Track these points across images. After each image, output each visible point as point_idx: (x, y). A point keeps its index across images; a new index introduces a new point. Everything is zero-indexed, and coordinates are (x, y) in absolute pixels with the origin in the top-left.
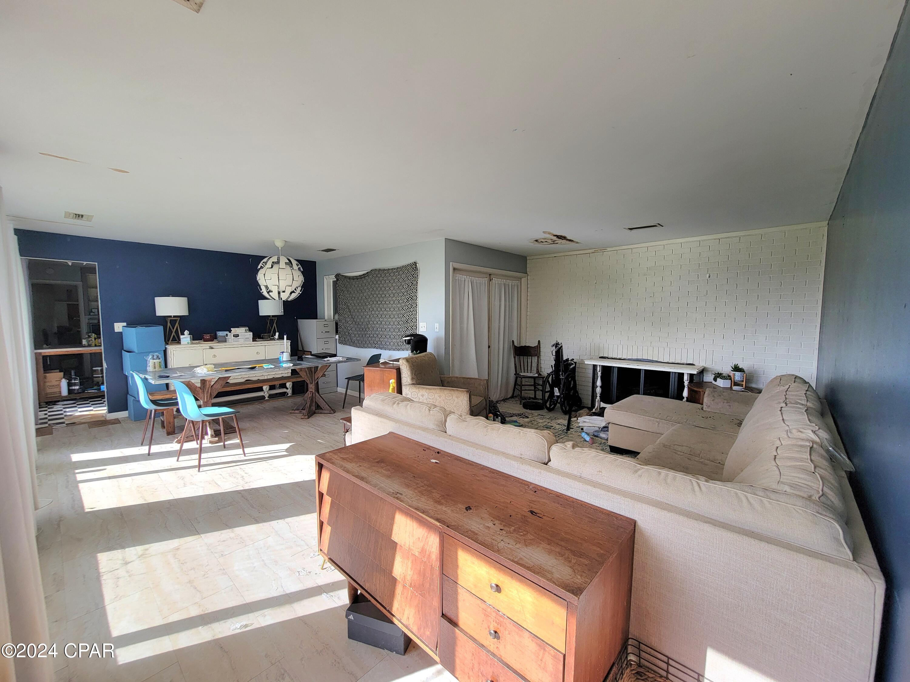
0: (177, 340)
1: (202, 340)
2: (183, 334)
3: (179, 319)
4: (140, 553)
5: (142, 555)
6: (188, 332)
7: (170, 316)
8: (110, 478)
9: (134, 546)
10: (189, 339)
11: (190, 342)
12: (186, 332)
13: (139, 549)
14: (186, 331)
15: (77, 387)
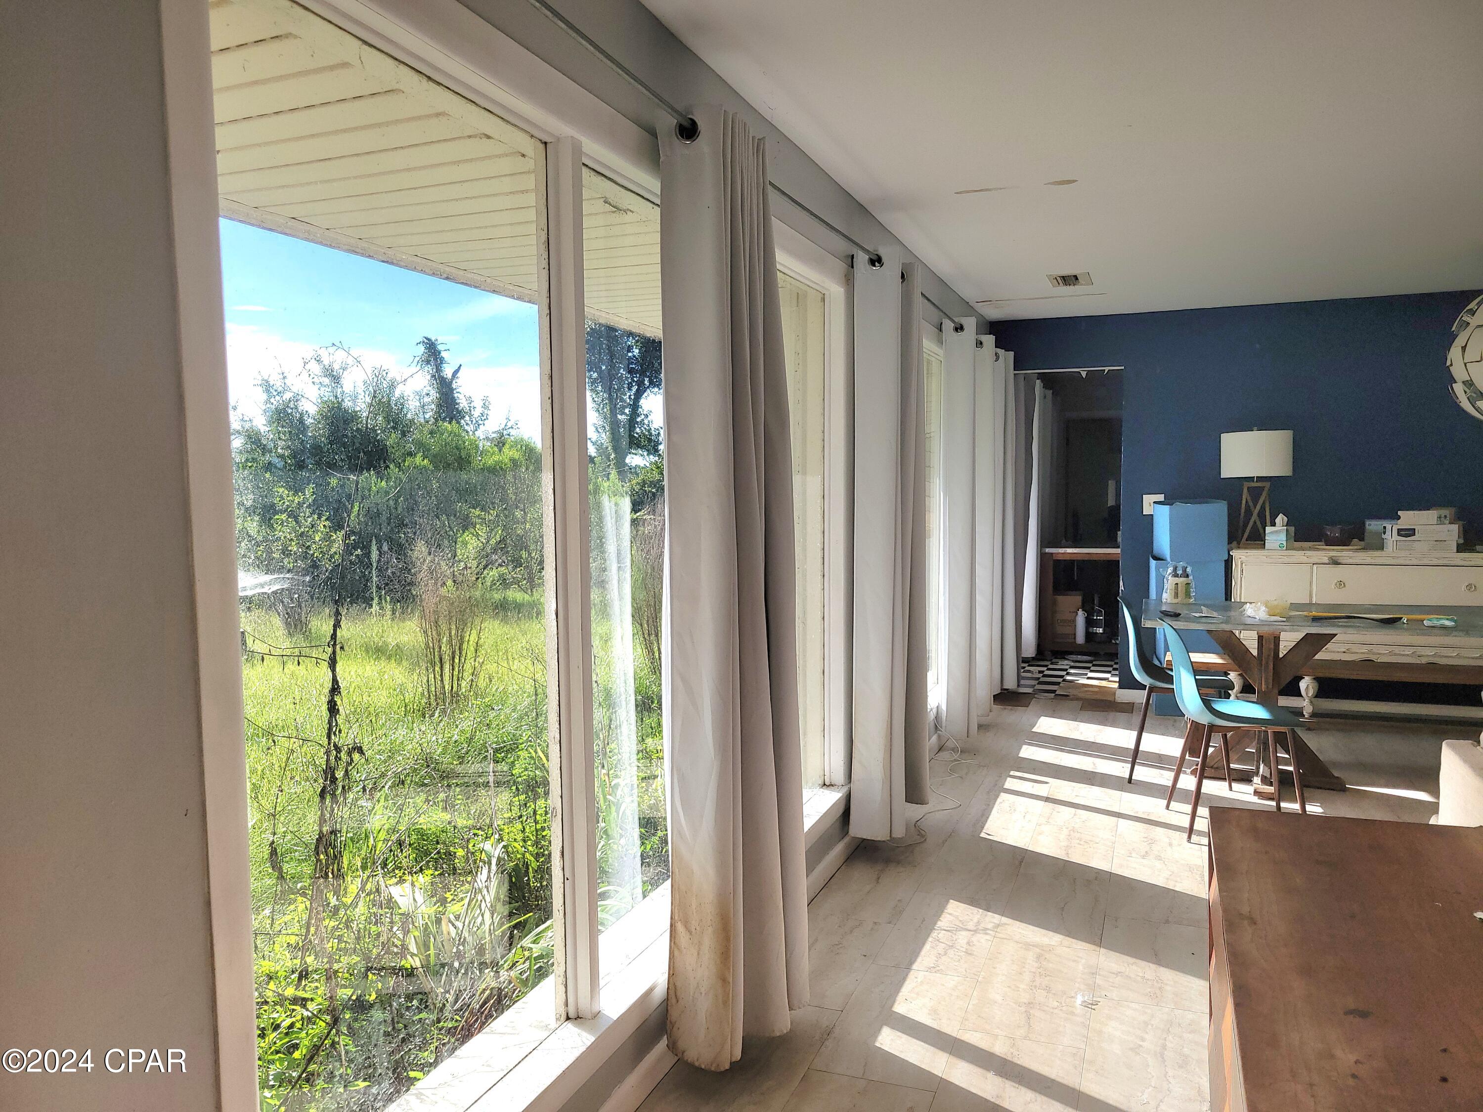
0: (1257, 539)
1: (1320, 541)
2: (1273, 524)
3: (1267, 485)
6: (1286, 518)
7: (1250, 479)
8: (1047, 799)
10: (1283, 537)
11: (1285, 543)
12: (1281, 519)
14: (1281, 516)
15: (1101, 630)
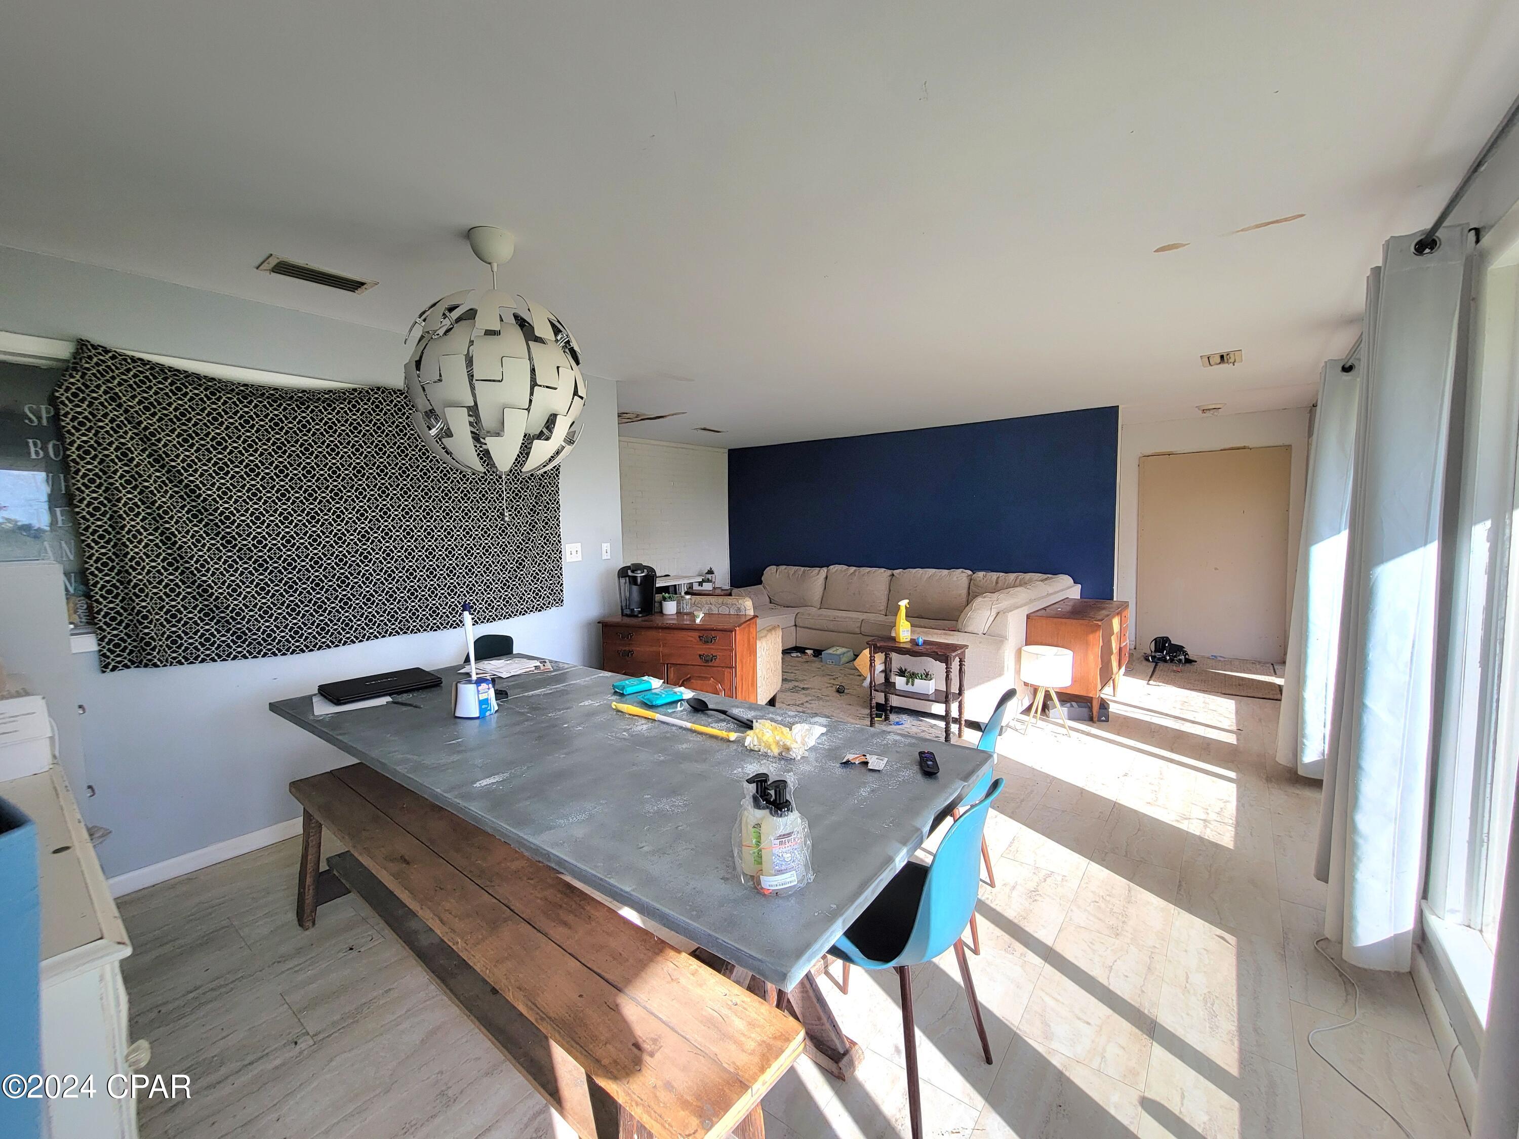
4: (1186, 822)
5: (1186, 819)
9: (1188, 833)
13: (1184, 826)
